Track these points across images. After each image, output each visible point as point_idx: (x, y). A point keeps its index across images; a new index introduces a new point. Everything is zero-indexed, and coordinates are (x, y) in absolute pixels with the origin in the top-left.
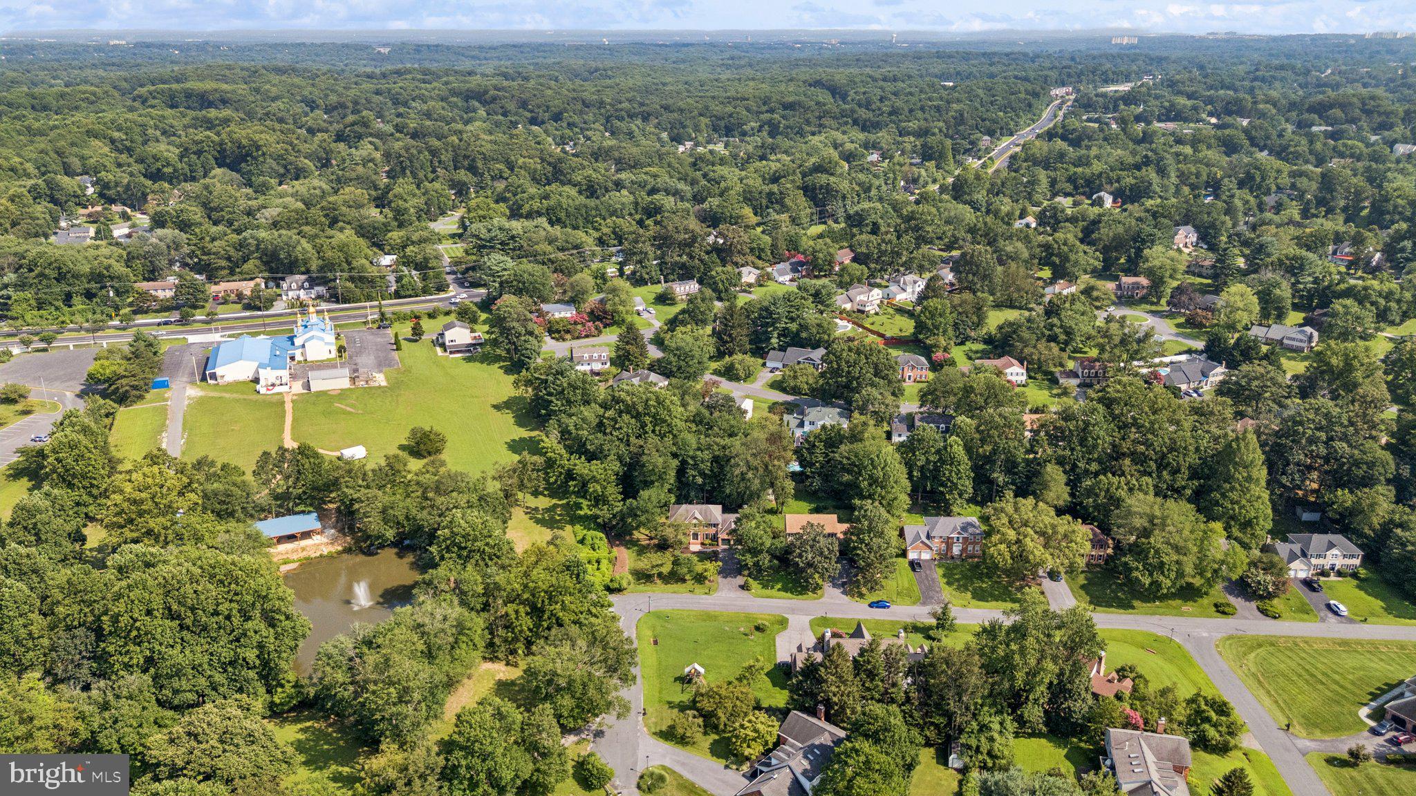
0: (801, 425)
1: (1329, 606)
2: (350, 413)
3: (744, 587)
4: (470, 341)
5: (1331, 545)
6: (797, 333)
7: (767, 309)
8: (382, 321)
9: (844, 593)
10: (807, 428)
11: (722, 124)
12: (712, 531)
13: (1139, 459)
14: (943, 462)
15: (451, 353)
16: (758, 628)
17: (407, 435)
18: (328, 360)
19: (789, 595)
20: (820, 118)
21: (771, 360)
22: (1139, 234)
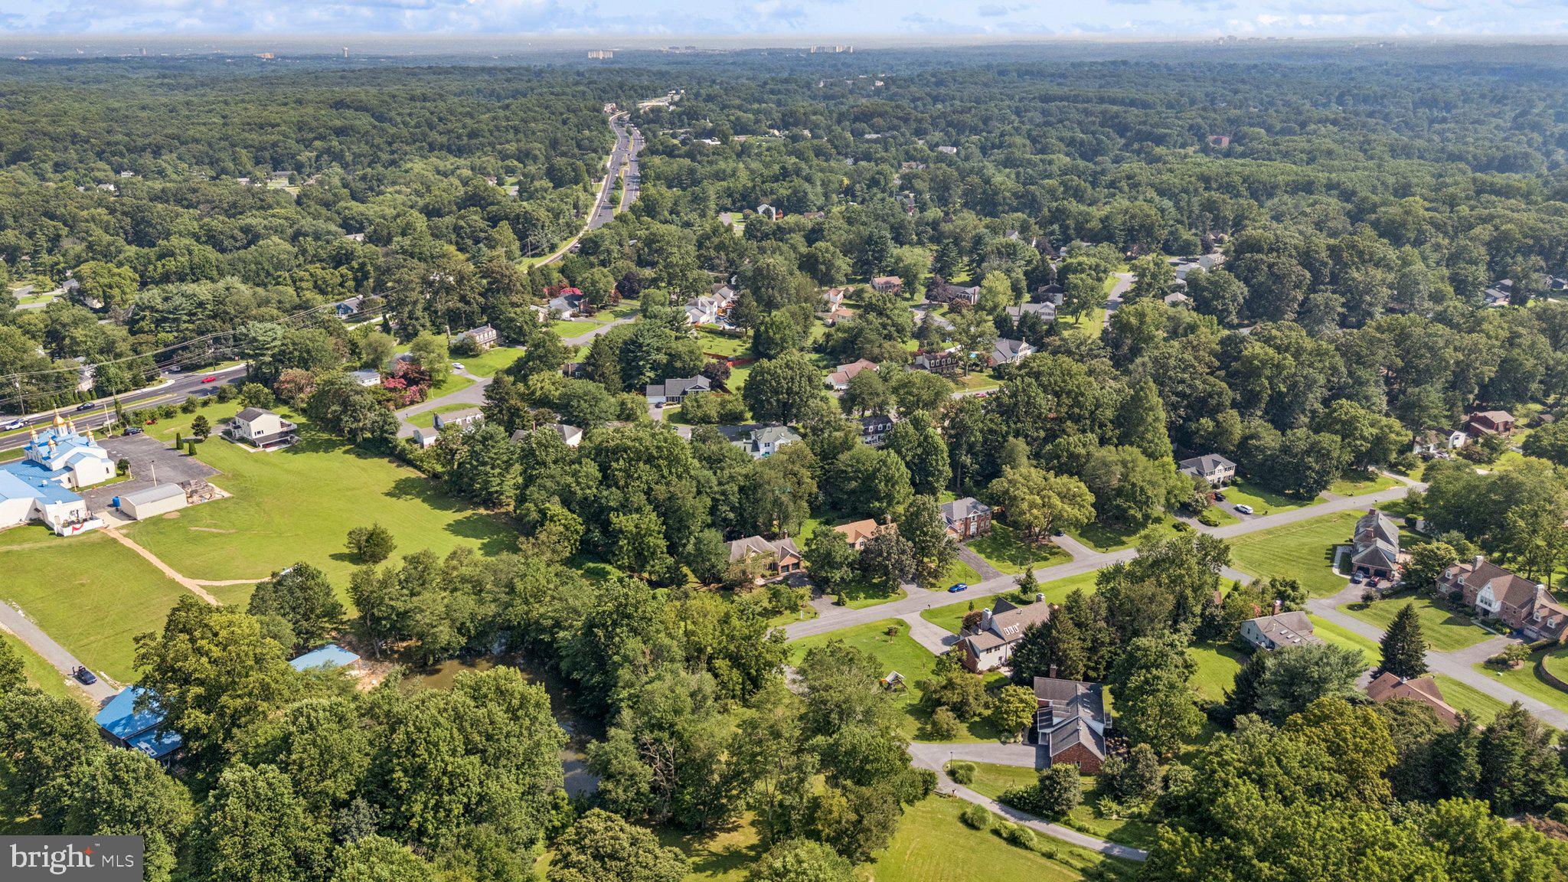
0: (756, 448)
1: (1237, 509)
2: (221, 535)
3: (838, 604)
4: (279, 430)
5: (1216, 463)
6: (670, 363)
7: (633, 342)
8: (124, 425)
9: (919, 586)
10: (763, 450)
11: (267, 155)
12: (770, 560)
13: (1077, 419)
14: (928, 454)
15: (265, 446)
16: (889, 633)
17: (346, 541)
18: (108, 481)
19: (876, 601)
20: (390, 144)
21: (651, 395)
22: (870, 237)
